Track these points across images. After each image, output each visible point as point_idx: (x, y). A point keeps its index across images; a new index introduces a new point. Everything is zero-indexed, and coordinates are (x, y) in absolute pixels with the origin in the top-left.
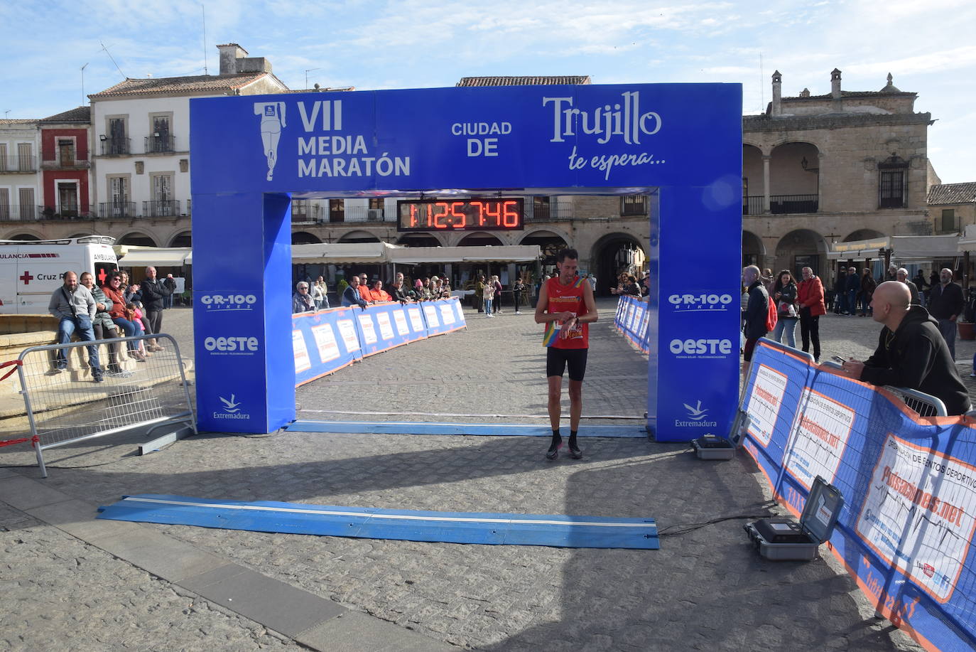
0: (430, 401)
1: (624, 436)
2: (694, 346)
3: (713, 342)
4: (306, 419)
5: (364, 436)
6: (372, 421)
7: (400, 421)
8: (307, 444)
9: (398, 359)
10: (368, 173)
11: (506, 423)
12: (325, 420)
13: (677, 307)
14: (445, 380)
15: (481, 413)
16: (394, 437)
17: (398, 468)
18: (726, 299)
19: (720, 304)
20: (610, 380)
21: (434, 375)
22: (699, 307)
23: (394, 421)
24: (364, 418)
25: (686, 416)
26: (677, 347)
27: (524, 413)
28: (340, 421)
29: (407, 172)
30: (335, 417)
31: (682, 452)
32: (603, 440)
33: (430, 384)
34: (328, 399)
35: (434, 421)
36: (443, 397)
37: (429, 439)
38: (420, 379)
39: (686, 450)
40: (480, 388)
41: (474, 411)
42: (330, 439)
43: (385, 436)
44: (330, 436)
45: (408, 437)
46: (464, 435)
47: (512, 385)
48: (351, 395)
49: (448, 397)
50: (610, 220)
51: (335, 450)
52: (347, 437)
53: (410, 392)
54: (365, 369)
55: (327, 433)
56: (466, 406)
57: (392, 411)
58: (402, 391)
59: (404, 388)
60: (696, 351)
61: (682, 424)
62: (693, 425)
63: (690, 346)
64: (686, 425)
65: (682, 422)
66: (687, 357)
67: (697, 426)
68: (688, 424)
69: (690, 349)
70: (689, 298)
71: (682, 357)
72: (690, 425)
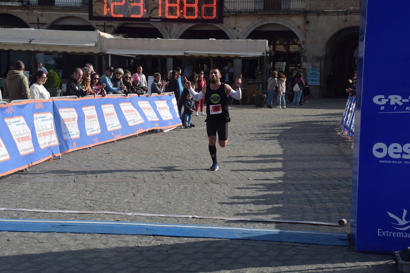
0: (126, 200)
1: (322, 243)
2: (399, 150)
5: (46, 234)
6: (59, 219)
7: (90, 220)
9: (101, 156)
11: (200, 224)
12: (7, 219)
13: (382, 108)
14: (147, 179)
16: (79, 236)
17: (77, 268)
20: (322, 185)
21: (137, 174)
22: (407, 108)
23: (83, 220)
24: (51, 216)
25: (391, 225)
26: (380, 150)
27: (222, 215)
30: (19, 214)
31: (382, 262)
32: (298, 246)
33: (130, 183)
34: (14, 197)
35: (126, 220)
36: (140, 197)
37: (117, 239)
38: (121, 177)
39: (387, 261)
40: (181, 188)
41: (170, 211)
42: (8, 239)
43: (70, 235)
44: (8, 236)
45: (94, 236)
46: (154, 235)
47: (216, 187)
48: (42, 192)
49: (146, 196)
50: (348, 13)
51: (11, 250)
52: (27, 235)
53: (107, 191)
54: (63, 166)
55: (5, 232)
56: (163, 206)
57: (83, 209)
58: (99, 190)
59: (101, 186)
60: (402, 156)
61: (386, 234)
62: (398, 236)
63: (396, 151)
64: (390, 236)
65: (385, 232)
66: (392, 162)
67: (402, 237)
68: (392, 234)
69: (395, 153)
70: (396, 98)
71: (386, 162)
72: (395, 235)
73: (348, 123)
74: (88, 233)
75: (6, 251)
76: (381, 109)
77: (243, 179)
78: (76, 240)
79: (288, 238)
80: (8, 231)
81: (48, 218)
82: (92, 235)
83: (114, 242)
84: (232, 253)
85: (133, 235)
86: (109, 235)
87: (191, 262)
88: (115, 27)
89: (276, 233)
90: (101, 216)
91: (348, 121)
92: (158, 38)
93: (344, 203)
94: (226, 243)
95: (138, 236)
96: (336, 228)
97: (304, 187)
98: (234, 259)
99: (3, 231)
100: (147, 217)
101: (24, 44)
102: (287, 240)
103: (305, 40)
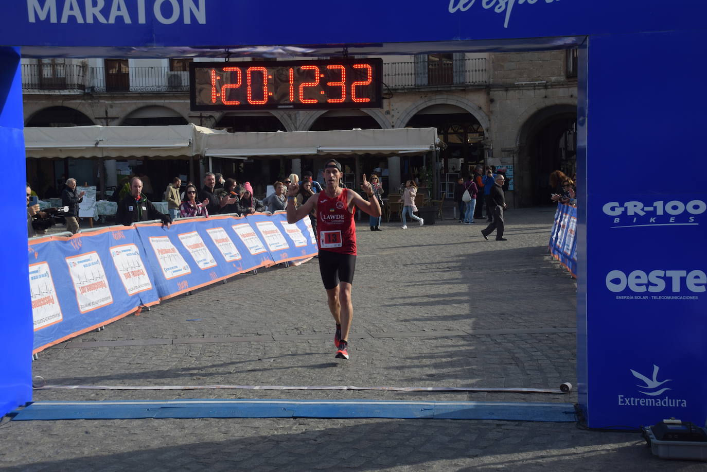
0: (249, 368)
1: (538, 419)
2: (644, 280)
3: (676, 275)
4: (50, 400)
5: (140, 422)
6: (155, 399)
7: (199, 398)
8: (47, 439)
9: (207, 305)
10: (142, 19)
11: (361, 399)
12: (82, 401)
13: (617, 220)
14: (276, 336)
15: (326, 385)
16: (188, 423)
18: (696, 207)
19: (685, 215)
20: (530, 334)
21: (262, 328)
22: (652, 220)
23: (190, 399)
24: (144, 395)
25: (636, 388)
26: (617, 281)
27: (390, 384)
28: (105, 400)
29: (202, 19)
30: (99, 394)
31: (627, 444)
32: (505, 425)
33: (252, 343)
34: (89, 369)
35: (252, 397)
36: (269, 362)
37: (241, 425)
38: (238, 334)
39: (634, 442)
40: (328, 347)
41: (315, 381)
42: (85, 430)
43: (174, 422)
44: (86, 425)
45: (208, 422)
46: (295, 418)
47: (377, 343)
48: (127, 360)
49: (278, 361)
50: (549, 85)
51: (92, 446)
52: (113, 425)
53: (221, 355)
54: (154, 321)
55: (81, 420)
56: (304, 375)
57: (189, 383)
58: (208, 354)
59: (212, 349)
60: (647, 288)
61: (630, 401)
62: (647, 405)
63: (639, 281)
64: (636, 404)
65: (629, 399)
66: (634, 297)
67: (654, 405)
68: (638, 402)
69: (638, 285)
70: (635, 206)
71: (625, 297)
72: (643, 403)
73: (560, 243)
74: (200, 418)
75: (85, 449)
76: (615, 222)
77: (415, 330)
78: (183, 428)
79: (489, 414)
80: (86, 419)
81: (139, 398)
82: (206, 420)
83: (238, 430)
84: (410, 439)
85: (264, 418)
86: (230, 420)
87: (352, 455)
88: (216, 118)
89: (471, 407)
90: (216, 392)
91: (559, 240)
92: (279, 131)
93: (565, 359)
94: (399, 425)
95: (271, 419)
96: (557, 396)
97: (505, 338)
98: (414, 448)
99: (77, 419)
100: (282, 392)
101: (87, 148)
102: (489, 417)
103: (489, 126)
